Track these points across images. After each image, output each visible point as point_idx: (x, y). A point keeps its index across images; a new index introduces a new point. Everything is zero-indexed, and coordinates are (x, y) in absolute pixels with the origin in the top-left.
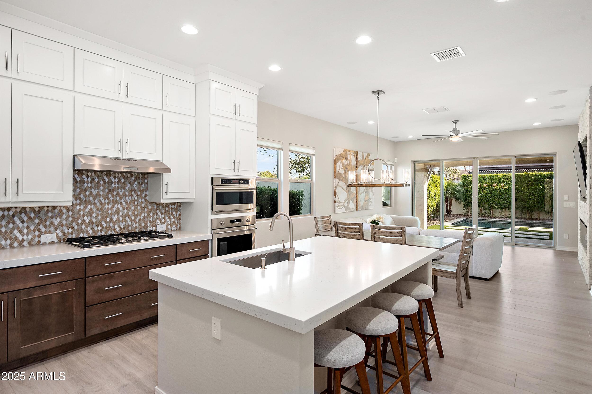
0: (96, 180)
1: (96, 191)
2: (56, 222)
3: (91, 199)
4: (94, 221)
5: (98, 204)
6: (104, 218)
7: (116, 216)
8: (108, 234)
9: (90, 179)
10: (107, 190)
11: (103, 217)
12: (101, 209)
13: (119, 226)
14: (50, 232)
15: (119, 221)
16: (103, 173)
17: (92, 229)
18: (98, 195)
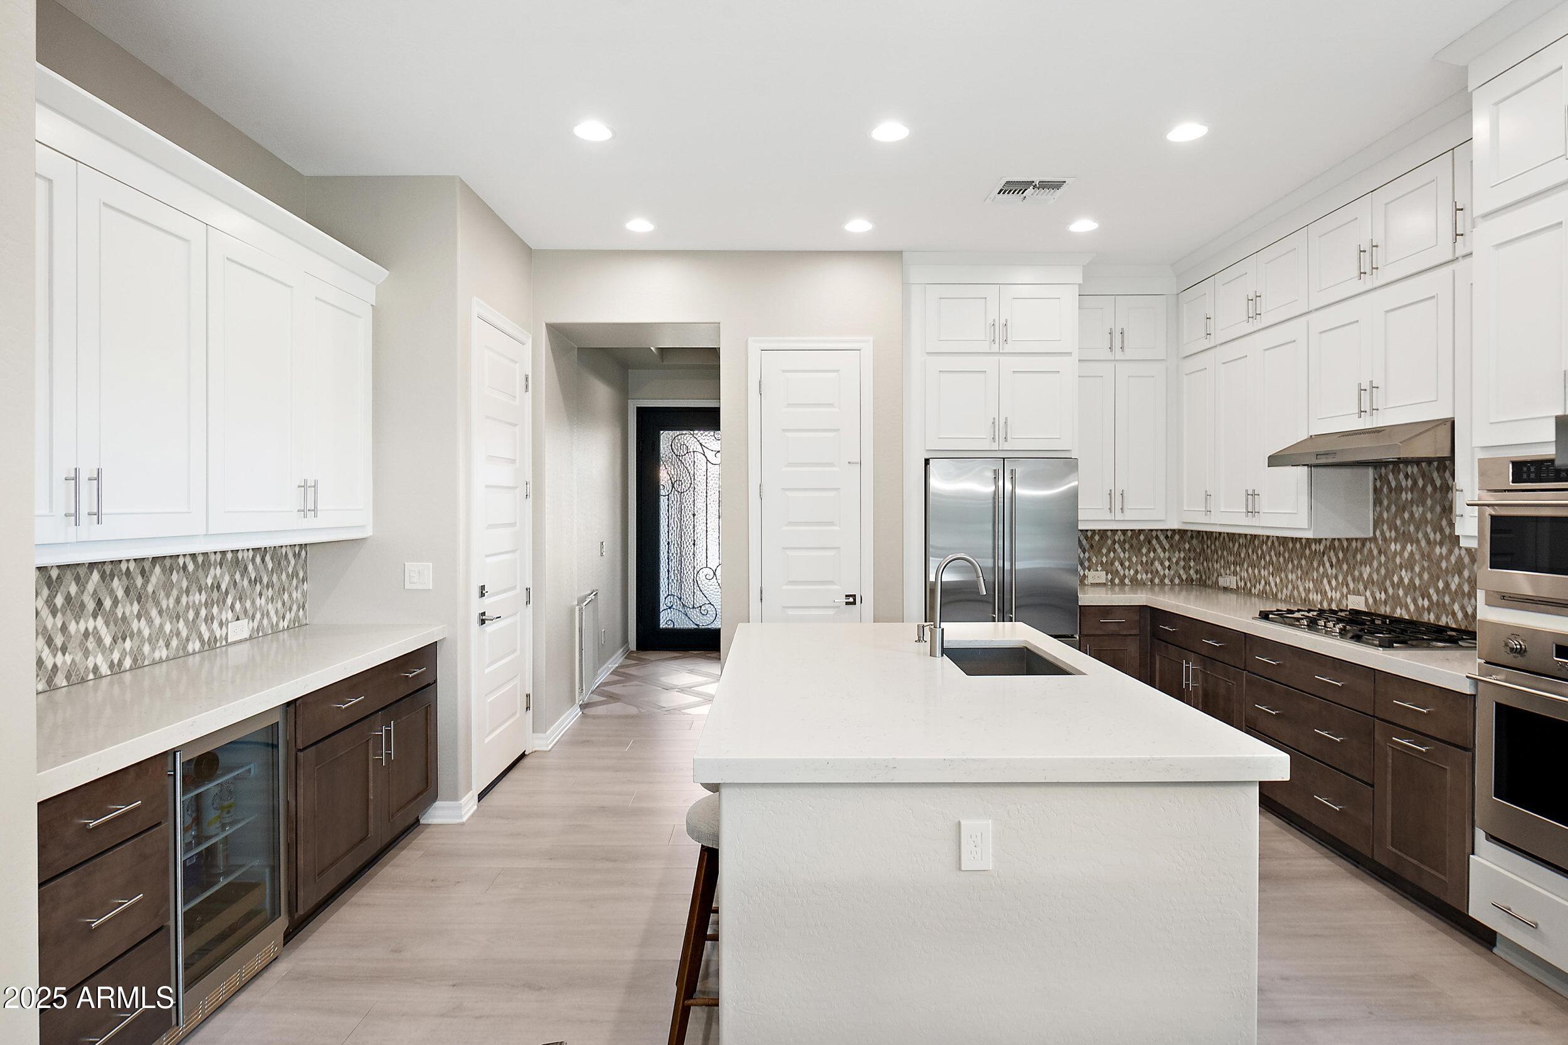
0: (1421, 483)
1: (1421, 509)
2: (1366, 571)
3: (1412, 528)
4: (1417, 582)
5: (1423, 543)
6: (1434, 579)
7: (1456, 579)
8: (1440, 624)
9: (1410, 482)
10: (1438, 509)
11: (1431, 576)
12: (1429, 556)
13: (1463, 608)
14: (1359, 594)
15: (1463, 594)
16: (1432, 466)
17: (1415, 601)
18: (1423, 521)
